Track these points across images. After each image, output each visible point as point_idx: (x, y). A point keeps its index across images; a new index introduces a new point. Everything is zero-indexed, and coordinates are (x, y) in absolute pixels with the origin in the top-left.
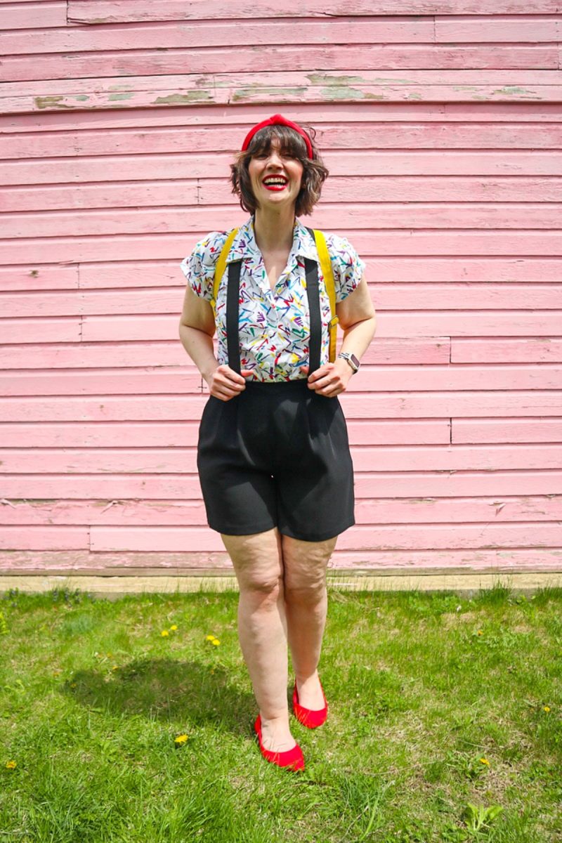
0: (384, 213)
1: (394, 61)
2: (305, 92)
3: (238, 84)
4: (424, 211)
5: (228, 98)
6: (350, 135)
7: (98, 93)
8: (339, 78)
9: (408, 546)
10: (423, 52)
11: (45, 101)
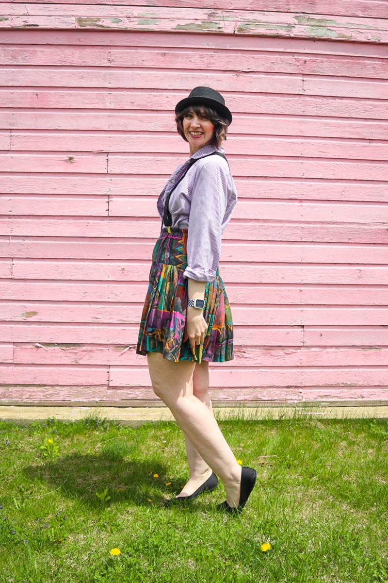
0: (350, 126)
1: (360, 10)
2: (293, 29)
3: (241, 18)
4: (380, 127)
5: (234, 30)
6: (326, 64)
7: (129, 17)
8: (319, 21)
9: (360, 383)
10: (381, 5)
11: (85, 21)
